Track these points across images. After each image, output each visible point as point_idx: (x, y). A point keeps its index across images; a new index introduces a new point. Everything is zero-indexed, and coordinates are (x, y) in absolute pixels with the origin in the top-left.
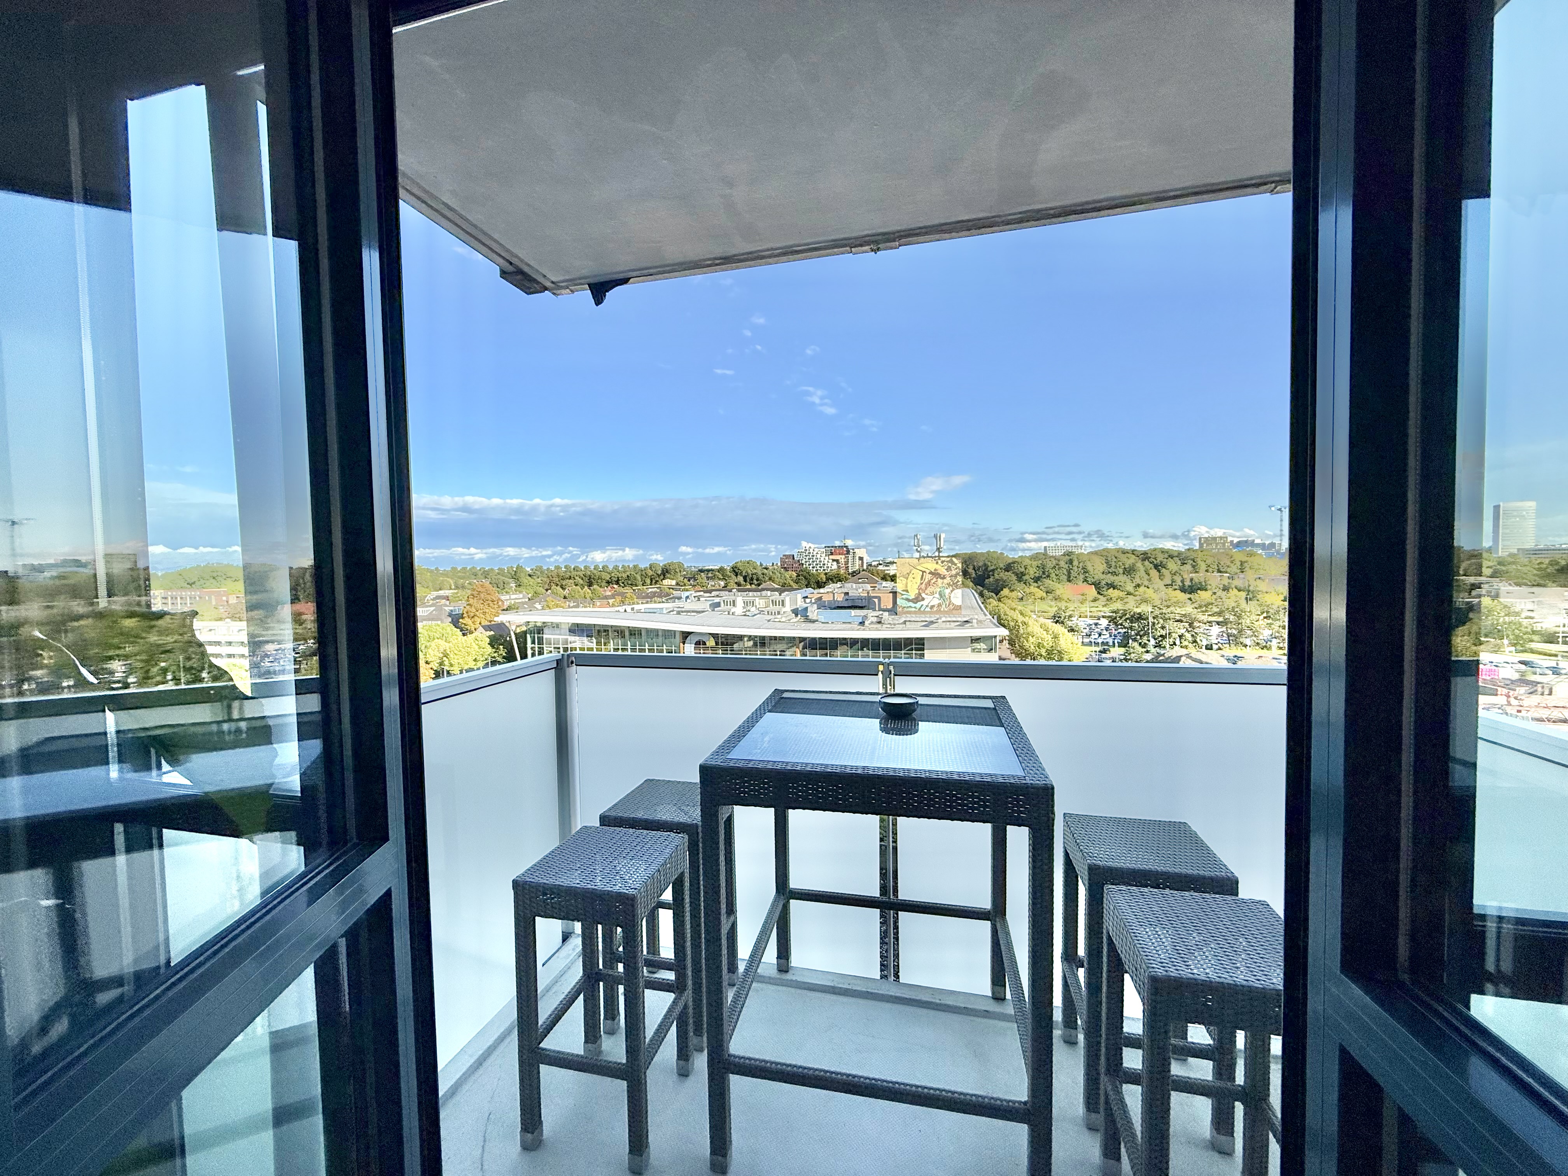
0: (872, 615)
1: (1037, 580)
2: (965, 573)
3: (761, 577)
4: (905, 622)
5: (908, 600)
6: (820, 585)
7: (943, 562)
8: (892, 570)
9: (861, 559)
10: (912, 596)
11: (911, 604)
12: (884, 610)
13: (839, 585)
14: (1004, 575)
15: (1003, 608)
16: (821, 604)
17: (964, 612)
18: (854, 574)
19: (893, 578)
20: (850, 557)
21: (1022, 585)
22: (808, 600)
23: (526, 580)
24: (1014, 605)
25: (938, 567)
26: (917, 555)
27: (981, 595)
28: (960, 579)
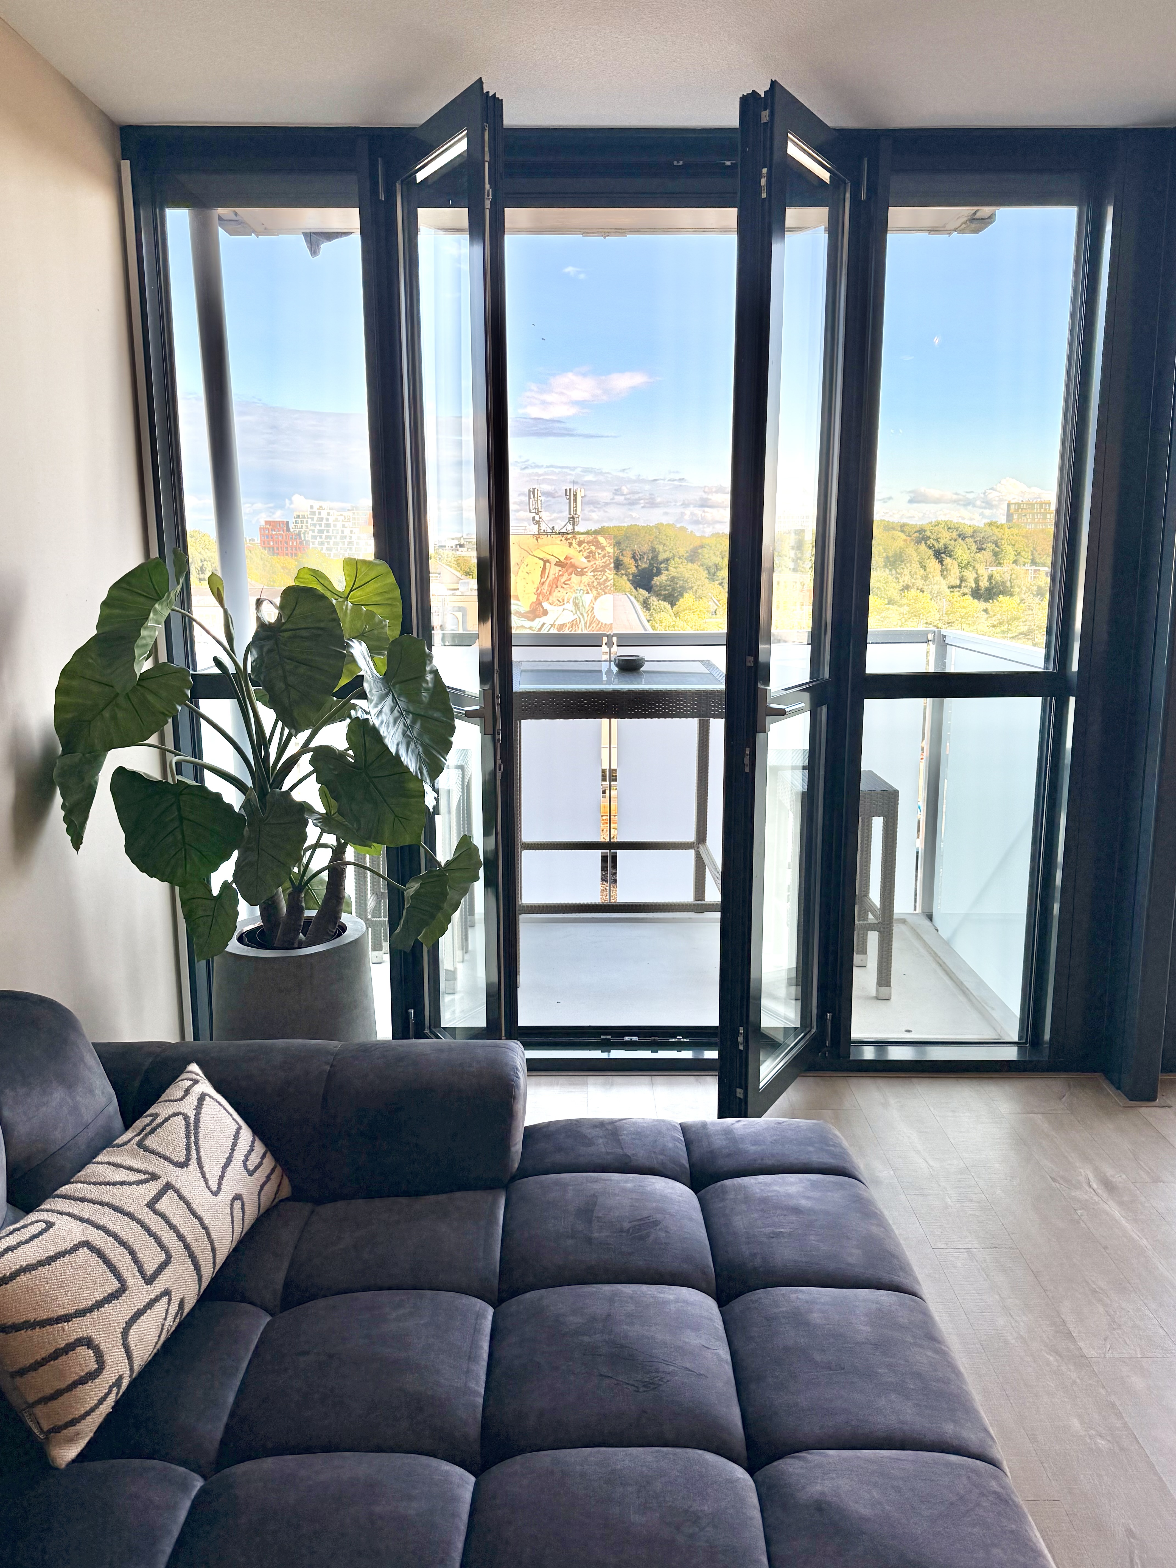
2: (618, 565)
7: (580, 543)
14: (686, 570)
25: (572, 552)
27: (646, 605)
28: (610, 575)
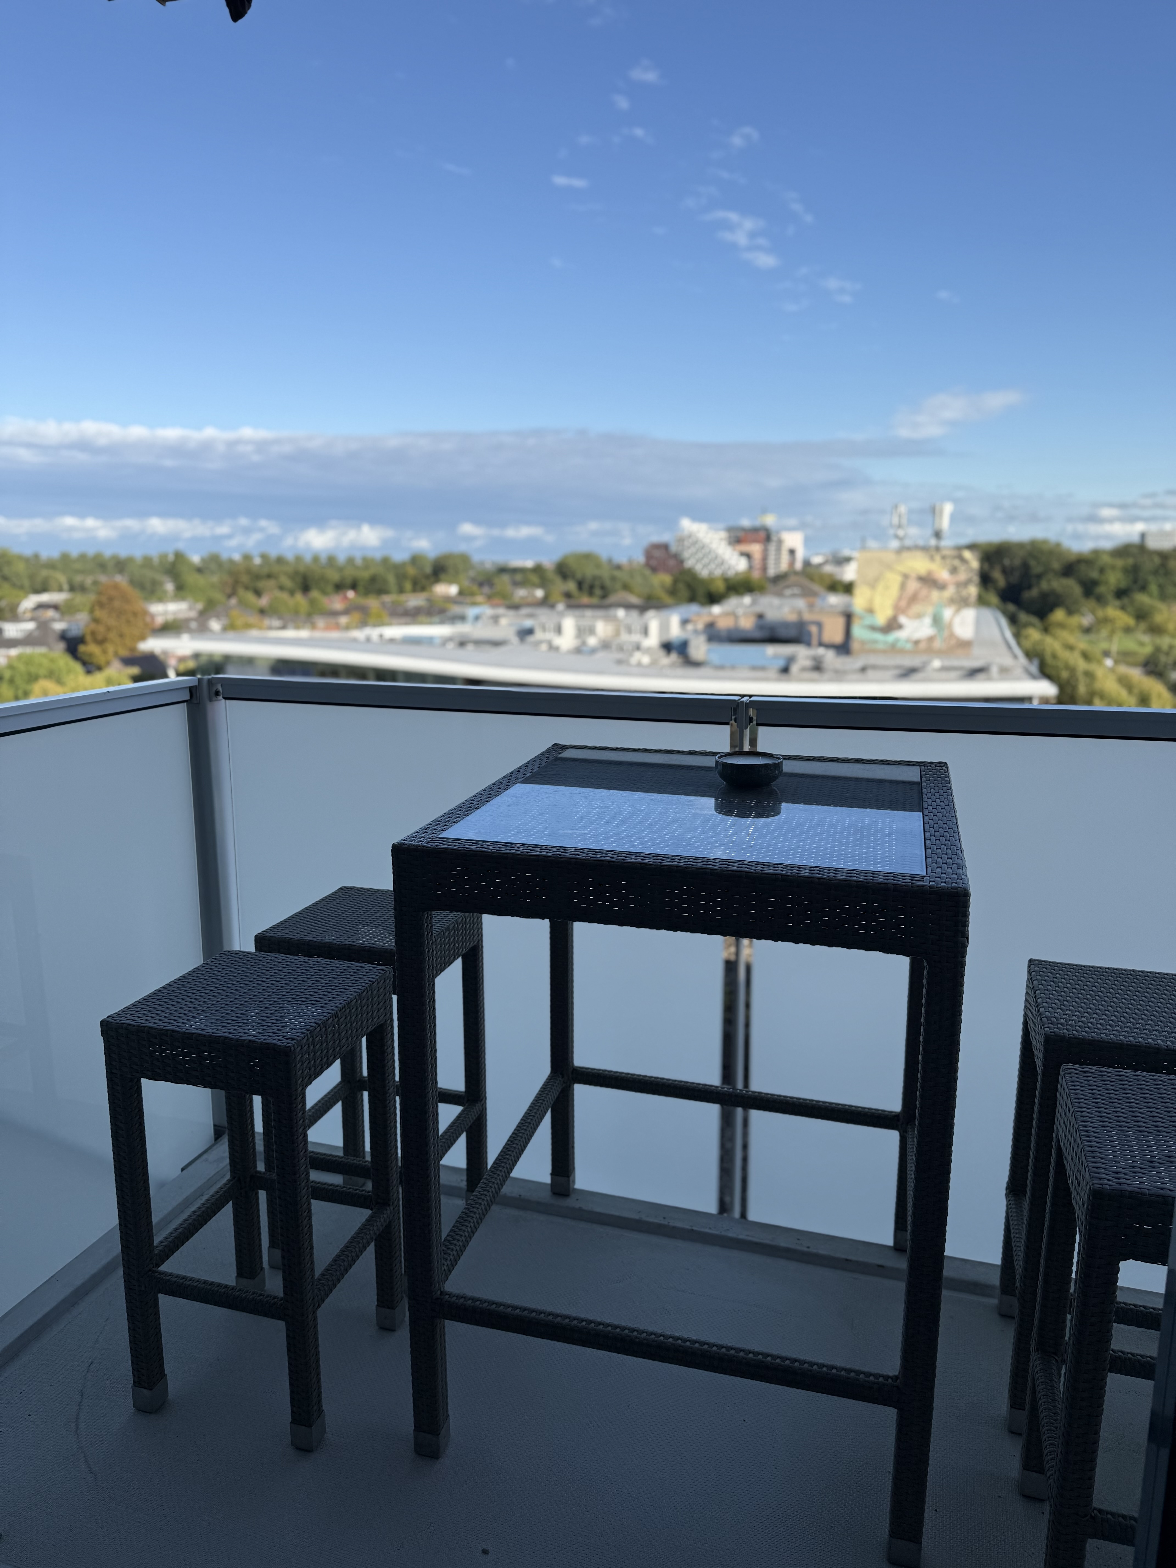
0: (802, 654)
1: (1121, 593)
2: (985, 580)
3: (608, 583)
4: (863, 669)
5: (873, 628)
6: (713, 598)
7: (942, 558)
8: (849, 573)
9: (792, 552)
10: (881, 619)
11: (879, 636)
12: (828, 646)
13: (747, 600)
14: (1059, 584)
15: (1052, 644)
16: (713, 634)
17: (976, 651)
18: (779, 579)
19: (848, 588)
20: (772, 548)
21: (1092, 603)
22: (690, 627)
23: (191, 578)
24: (1071, 639)
25: (934, 567)
26: (895, 544)
27: (1013, 620)
28: (973, 591)
